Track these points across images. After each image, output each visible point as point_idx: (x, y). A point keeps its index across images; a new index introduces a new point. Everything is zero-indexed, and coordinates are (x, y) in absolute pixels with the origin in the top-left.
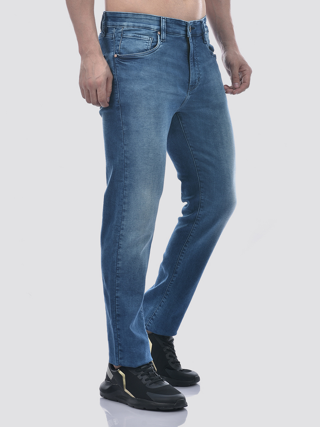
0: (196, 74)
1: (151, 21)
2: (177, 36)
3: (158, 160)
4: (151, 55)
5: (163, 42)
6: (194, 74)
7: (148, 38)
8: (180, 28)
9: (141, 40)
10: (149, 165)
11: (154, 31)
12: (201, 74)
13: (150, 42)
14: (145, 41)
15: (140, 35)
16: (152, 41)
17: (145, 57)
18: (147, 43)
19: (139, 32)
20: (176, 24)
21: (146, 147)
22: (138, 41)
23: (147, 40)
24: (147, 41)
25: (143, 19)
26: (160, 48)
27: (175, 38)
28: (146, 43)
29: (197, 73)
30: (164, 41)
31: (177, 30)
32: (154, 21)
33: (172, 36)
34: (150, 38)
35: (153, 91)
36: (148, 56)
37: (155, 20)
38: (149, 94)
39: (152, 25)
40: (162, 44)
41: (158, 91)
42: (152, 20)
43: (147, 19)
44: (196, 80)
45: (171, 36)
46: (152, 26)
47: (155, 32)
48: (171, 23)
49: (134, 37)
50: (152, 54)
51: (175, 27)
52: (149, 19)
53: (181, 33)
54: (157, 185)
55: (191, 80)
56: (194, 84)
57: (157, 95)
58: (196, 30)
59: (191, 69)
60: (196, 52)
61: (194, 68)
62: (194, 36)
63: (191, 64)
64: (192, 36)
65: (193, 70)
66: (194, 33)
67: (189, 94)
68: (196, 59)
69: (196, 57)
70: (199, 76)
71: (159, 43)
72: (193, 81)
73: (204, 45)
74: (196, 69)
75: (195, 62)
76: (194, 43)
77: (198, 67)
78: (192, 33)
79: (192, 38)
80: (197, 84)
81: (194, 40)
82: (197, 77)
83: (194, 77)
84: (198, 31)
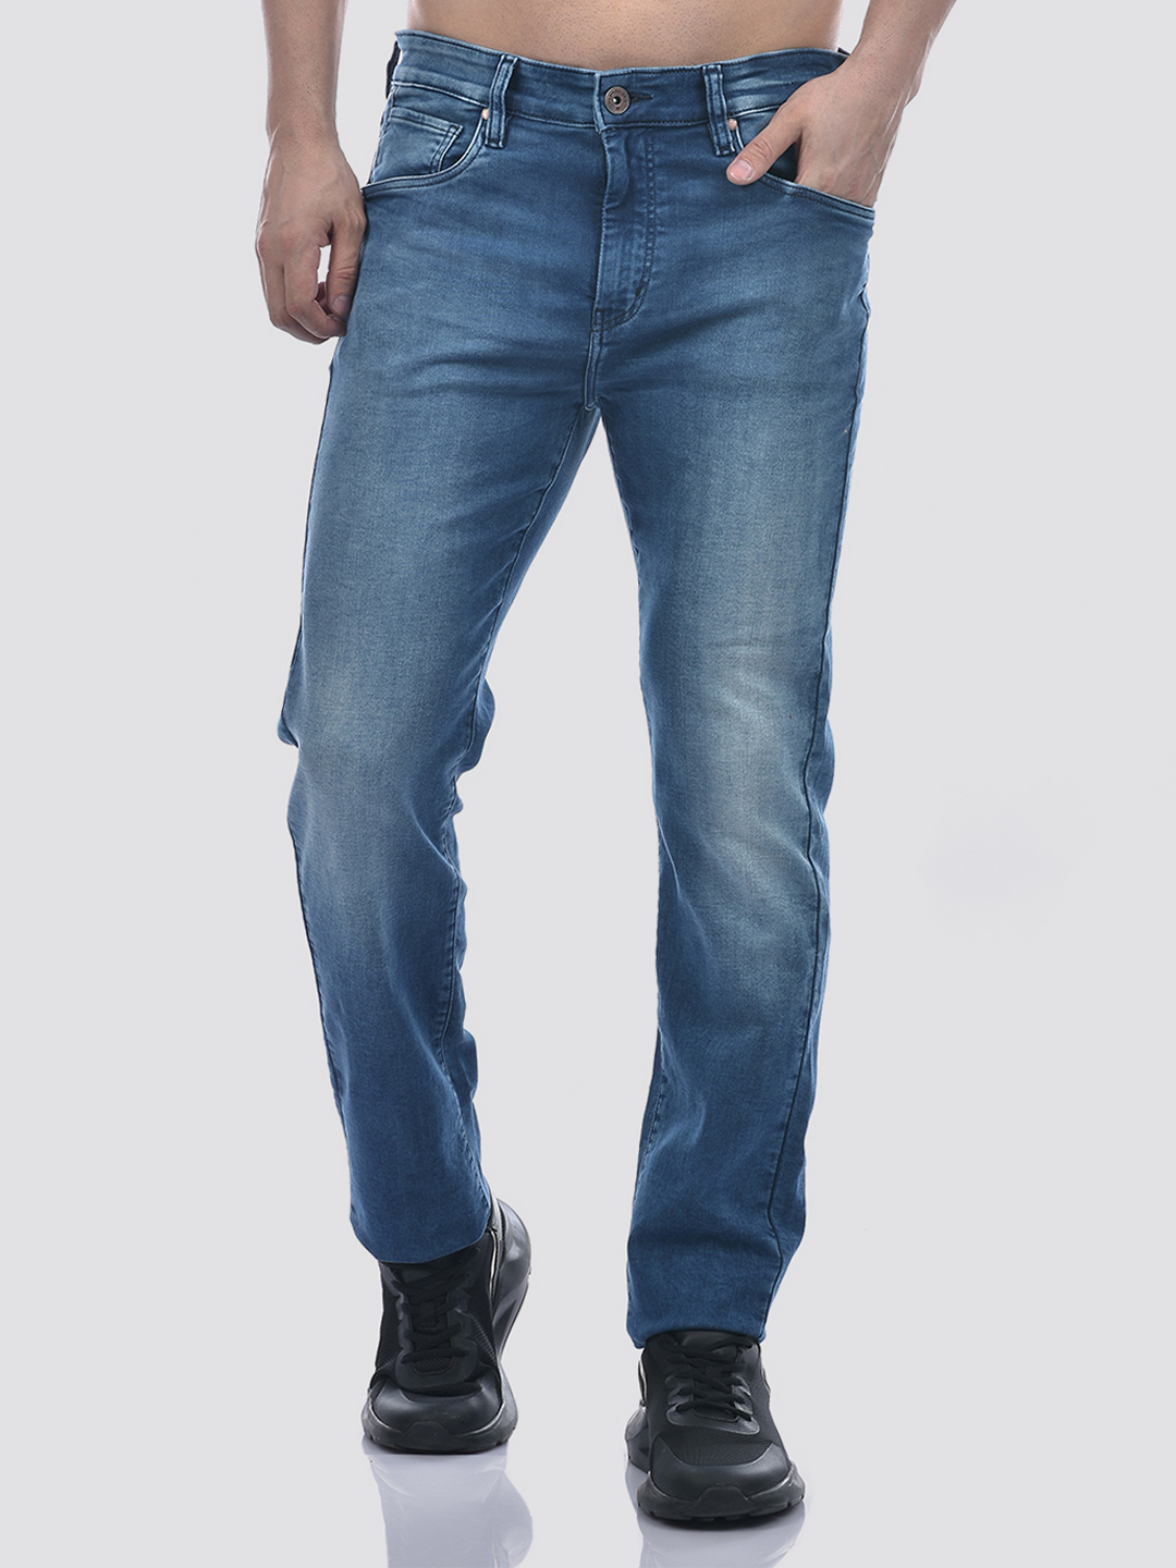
0: (629, 269)
1: (470, 67)
2: (561, 128)
3: (382, 572)
4: (437, 191)
5: (493, 148)
6: (618, 270)
7: (446, 125)
8: (577, 97)
9: (422, 130)
10: (346, 587)
11: (471, 107)
12: (656, 273)
13: (448, 139)
14: (433, 137)
15: (422, 115)
16: (455, 137)
17: (416, 193)
18: (438, 142)
19: (421, 105)
20: (557, 84)
21: (341, 515)
22: (415, 135)
23: (441, 135)
24: (438, 138)
25: (448, 56)
26: (474, 169)
27: (551, 133)
28: (433, 145)
29: (633, 266)
30: (498, 143)
31: (560, 107)
32: (481, 69)
33: (538, 126)
34: (452, 126)
35: (410, 316)
36: (426, 191)
37: (483, 66)
38: (391, 326)
39: (471, 82)
40: (485, 155)
41: (430, 320)
42: (472, 64)
43: (457, 59)
44: (625, 291)
45: (534, 126)
46: (467, 87)
47: (475, 108)
48: (538, 81)
49: (406, 119)
50: (443, 188)
51: (555, 96)
52: (465, 61)
53: (577, 117)
54: (380, 670)
55: (598, 287)
56: (614, 306)
57: (421, 332)
58: (659, 104)
59: (605, 246)
60: (651, 189)
61: (624, 246)
62: (642, 127)
63: (607, 228)
64: (627, 126)
65: (614, 252)
66: (640, 116)
67: (601, 343)
68: (650, 212)
69: (651, 205)
70: (642, 280)
71: (472, 149)
72: (611, 294)
73: (714, 158)
74: (633, 251)
75: (637, 227)
76: (643, 155)
77: (650, 245)
78: (628, 116)
79: (625, 133)
80: (631, 309)
81: (641, 142)
82: (632, 281)
83: (616, 279)
84: (670, 109)
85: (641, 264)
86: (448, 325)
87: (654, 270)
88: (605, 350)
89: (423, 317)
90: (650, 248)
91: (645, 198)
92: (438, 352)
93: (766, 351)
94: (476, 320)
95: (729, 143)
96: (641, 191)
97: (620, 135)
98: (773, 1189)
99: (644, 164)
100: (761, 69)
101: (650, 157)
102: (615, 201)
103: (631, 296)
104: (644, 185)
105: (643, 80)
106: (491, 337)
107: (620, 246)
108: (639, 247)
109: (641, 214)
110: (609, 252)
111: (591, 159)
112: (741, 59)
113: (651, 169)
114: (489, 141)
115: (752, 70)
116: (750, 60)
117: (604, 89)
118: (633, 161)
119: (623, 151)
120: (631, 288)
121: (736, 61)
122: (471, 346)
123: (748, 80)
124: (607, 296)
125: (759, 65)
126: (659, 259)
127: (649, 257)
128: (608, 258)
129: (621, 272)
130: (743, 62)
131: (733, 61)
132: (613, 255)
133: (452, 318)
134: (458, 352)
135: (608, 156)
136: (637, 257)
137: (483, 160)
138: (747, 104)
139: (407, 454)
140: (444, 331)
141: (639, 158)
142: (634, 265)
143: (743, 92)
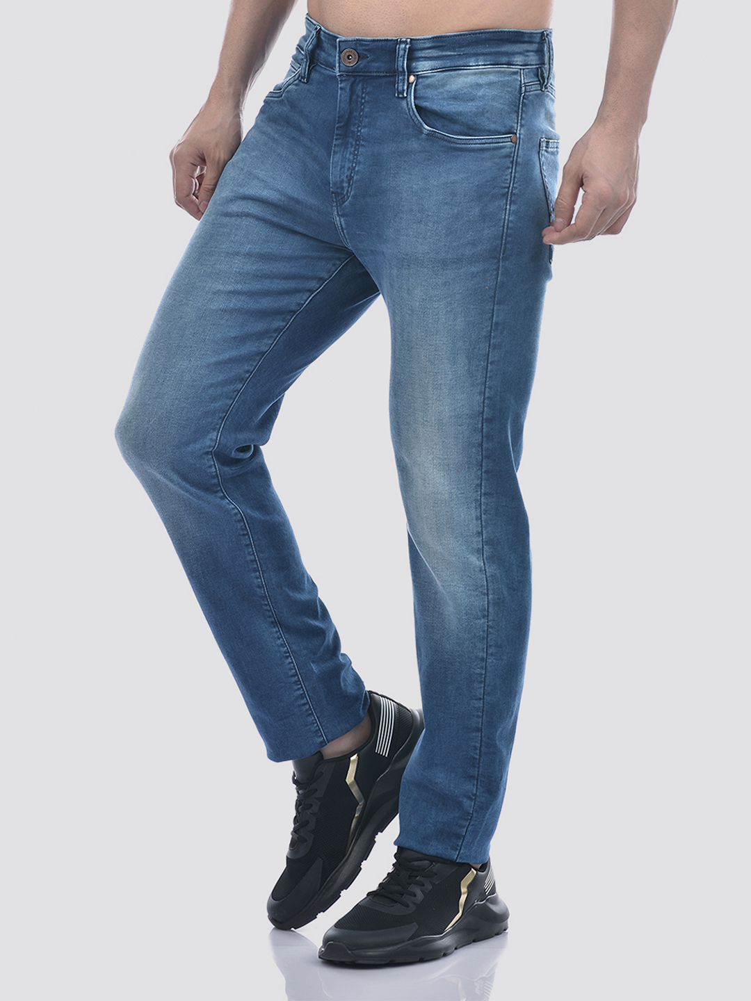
0: (344, 167)
5: (302, 82)
6: (339, 167)
12: (358, 171)
29: (346, 166)
44: (342, 182)
56: (339, 191)
58: (372, 61)
59: (334, 152)
60: (361, 116)
61: (343, 152)
62: (362, 76)
63: (336, 139)
64: (354, 74)
65: (338, 155)
66: (362, 69)
67: (338, 214)
68: (358, 131)
69: (359, 126)
70: (351, 175)
72: (337, 182)
74: (347, 156)
75: (351, 140)
76: (360, 94)
77: (356, 152)
78: (355, 68)
79: (353, 79)
80: (347, 193)
81: (360, 85)
82: (345, 175)
83: (338, 173)
84: (377, 64)
85: (350, 165)
86: (258, 179)
87: (356, 169)
89: (247, 171)
90: (356, 155)
91: (357, 122)
92: (247, 193)
93: (416, 237)
94: (274, 178)
95: (404, 90)
96: (355, 117)
97: (348, 80)
98: (479, 768)
99: (360, 100)
100: (441, 44)
101: (364, 95)
102: (341, 122)
103: (345, 185)
104: (358, 114)
105: (362, 45)
106: (278, 191)
107: (342, 153)
108: (350, 153)
109: (353, 132)
110: (335, 156)
112: (425, 37)
113: (362, 104)
114: (301, 78)
115: (434, 44)
116: (433, 38)
117: (342, 49)
118: (354, 97)
119: (348, 90)
120: (345, 179)
121: (422, 37)
122: (265, 193)
123: (430, 51)
124: (335, 184)
125: (440, 42)
126: (360, 163)
127: (355, 160)
128: (335, 159)
129: (341, 169)
130: (428, 39)
131: (420, 37)
132: (338, 157)
133: (261, 174)
134: (257, 195)
135: (339, 92)
136: (349, 160)
138: (425, 67)
139: (213, 249)
140: (255, 182)
141: (358, 96)
142: (348, 165)
143: (426, 58)
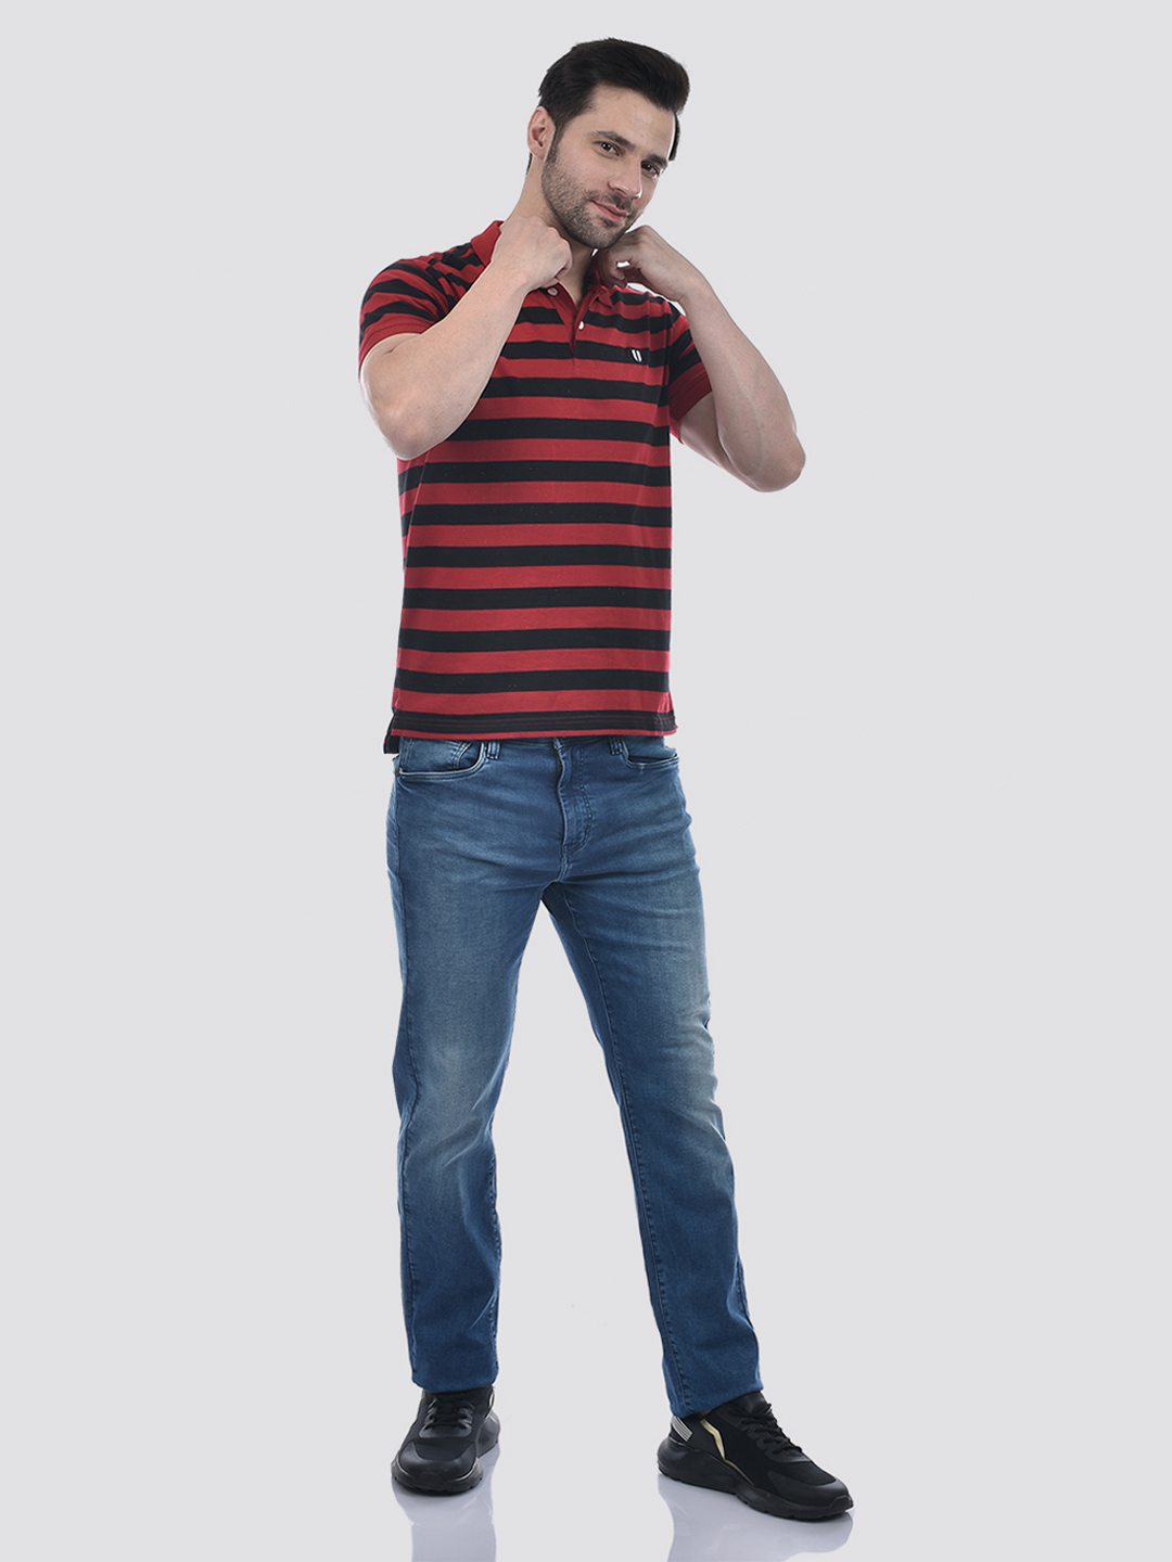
6: (574, 821)
55: (566, 834)
56: (575, 841)
59: (567, 811)
60: (580, 776)
63: (564, 800)
65: (570, 813)
67: (568, 862)
68: (581, 788)
69: (581, 784)
70: (587, 825)
71: (481, 759)
73: (611, 757)
75: (578, 797)
77: (588, 805)
80: (584, 842)
82: (583, 827)
83: (574, 827)
85: (585, 817)
87: (594, 818)
88: (571, 866)
90: (588, 807)
91: (577, 781)
95: (618, 748)
96: (575, 778)
97: (566, 750)
101: (581, 760)
102: (564, 785)
103: (583, 834)
104: (577, 774)
108: (583, 807)
109: (576, 790)
111: (550, 764)
113: (582, 766)
114: (490, 756)
119: (569, 758)
124: (570, 837)
126: (595, 812)
127: (589, 812)
129: (576, 822)
132: (571, 815)
135: (563, 762)
137: (488, 766)
141: (577, 761)
142: (581, 818)
